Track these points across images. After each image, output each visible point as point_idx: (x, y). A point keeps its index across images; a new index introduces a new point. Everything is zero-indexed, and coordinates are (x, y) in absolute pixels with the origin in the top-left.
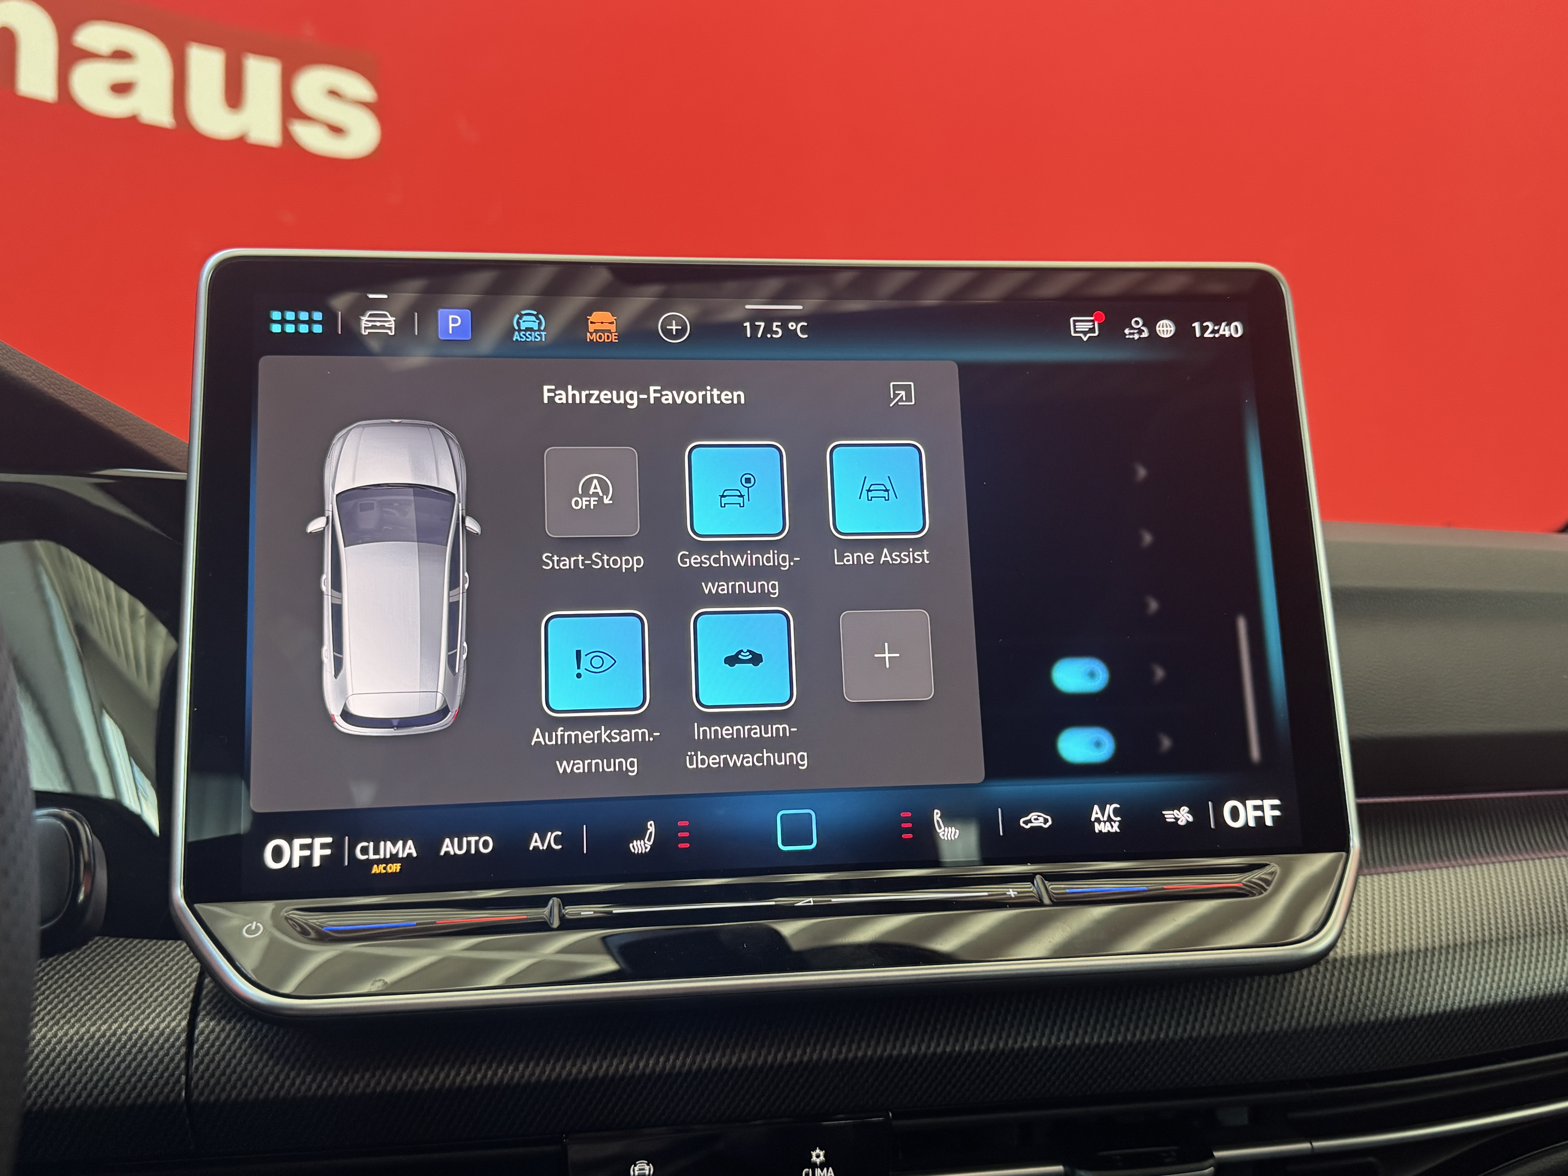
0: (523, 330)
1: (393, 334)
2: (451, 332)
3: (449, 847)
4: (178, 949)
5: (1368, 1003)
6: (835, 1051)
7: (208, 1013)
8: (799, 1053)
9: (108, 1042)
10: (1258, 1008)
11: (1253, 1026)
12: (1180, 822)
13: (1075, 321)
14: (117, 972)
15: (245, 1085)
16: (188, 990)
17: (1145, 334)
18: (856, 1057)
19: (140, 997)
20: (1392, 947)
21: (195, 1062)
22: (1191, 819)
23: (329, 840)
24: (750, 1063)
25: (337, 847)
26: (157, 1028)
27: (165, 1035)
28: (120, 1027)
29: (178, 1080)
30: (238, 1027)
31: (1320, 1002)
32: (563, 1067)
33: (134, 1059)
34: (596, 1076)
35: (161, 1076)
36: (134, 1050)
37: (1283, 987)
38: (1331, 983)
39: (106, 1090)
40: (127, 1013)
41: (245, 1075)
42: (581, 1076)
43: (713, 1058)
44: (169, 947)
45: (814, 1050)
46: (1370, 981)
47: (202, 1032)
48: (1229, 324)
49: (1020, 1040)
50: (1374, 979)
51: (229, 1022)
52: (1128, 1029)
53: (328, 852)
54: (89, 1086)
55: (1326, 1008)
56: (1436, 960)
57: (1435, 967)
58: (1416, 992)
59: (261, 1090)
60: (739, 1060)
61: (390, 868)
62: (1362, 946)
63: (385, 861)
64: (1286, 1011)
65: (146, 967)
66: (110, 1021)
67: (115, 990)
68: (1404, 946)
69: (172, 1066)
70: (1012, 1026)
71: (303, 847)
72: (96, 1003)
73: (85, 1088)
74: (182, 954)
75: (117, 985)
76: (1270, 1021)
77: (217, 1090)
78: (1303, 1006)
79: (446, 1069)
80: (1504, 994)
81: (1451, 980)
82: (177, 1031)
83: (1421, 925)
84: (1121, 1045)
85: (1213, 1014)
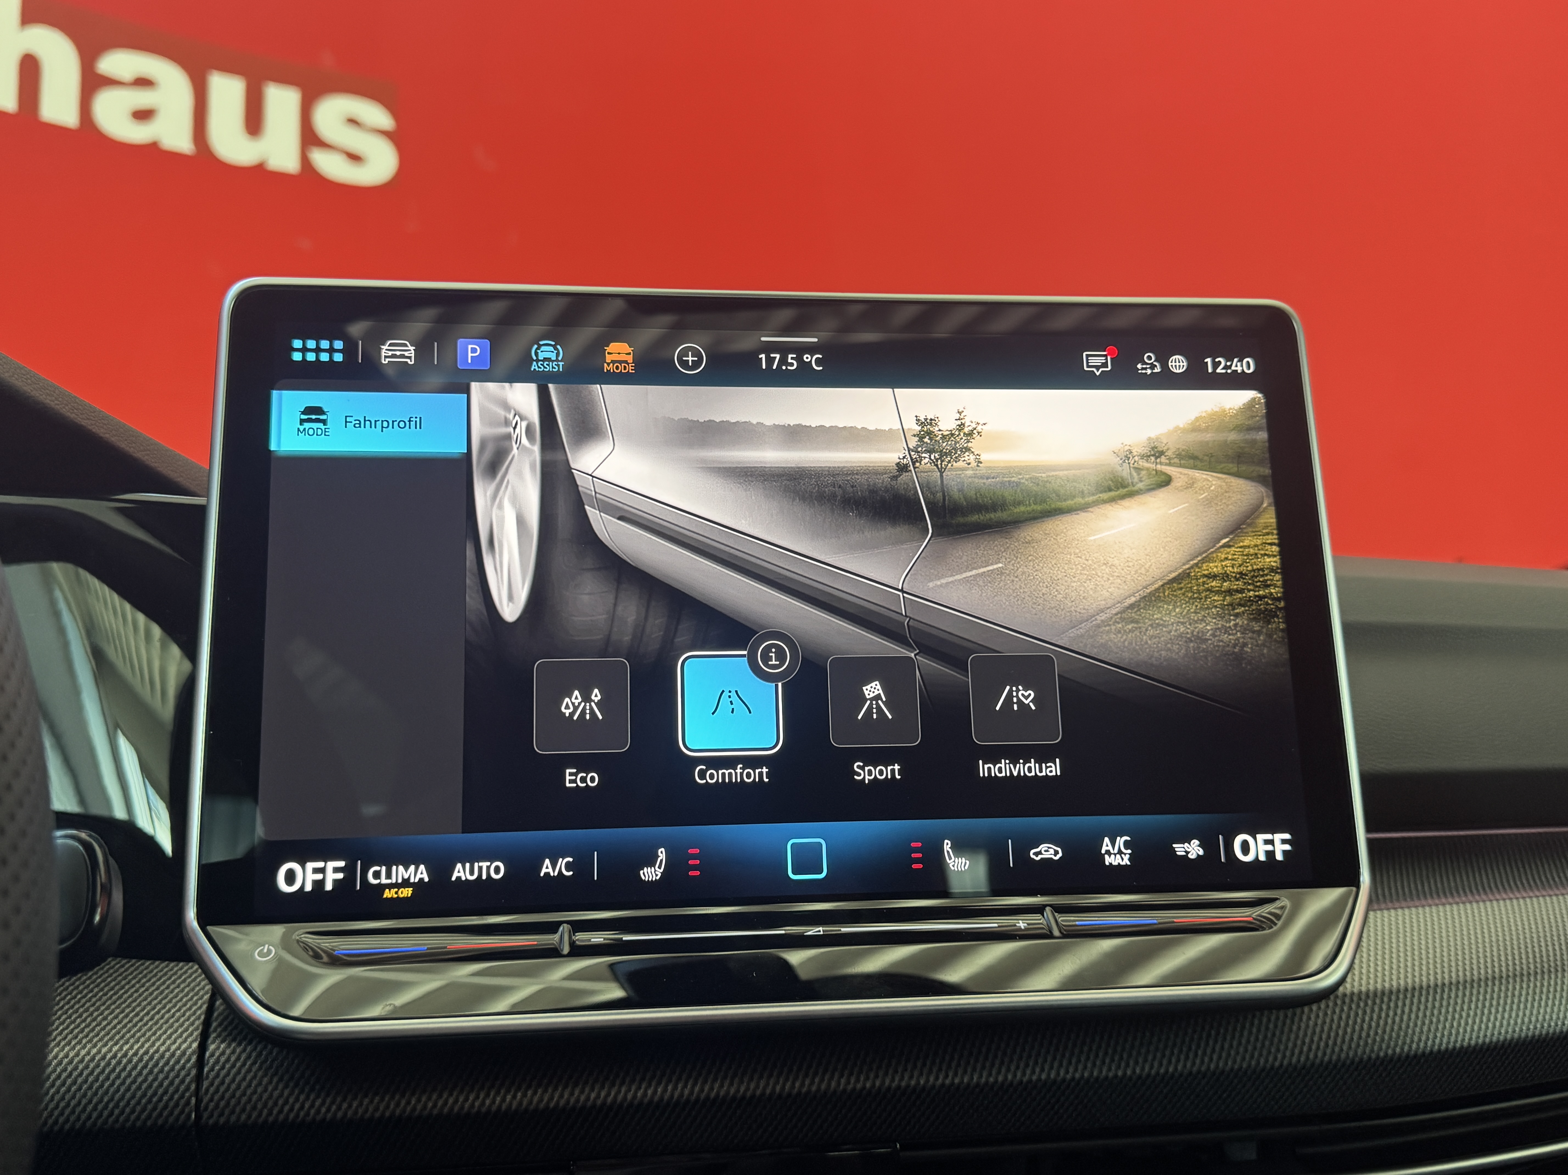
0: (541, 360)
1: (413, 363)
2: (470, 361)
3: (461, 872)
4: (190, 971)
5: (1378, 1039)
6: (843, 1081)
7: (219, 1036)
8: (807, 1082)
9: (119, 1063)
10: (1267, 1043)
11: (1262, 1061)
12: (1190, 856)
13: (1088, 356)
14: (129, 993)
15: (254, 1108)
16: (199, 1012)
17: (1158, 370)
18: (864, 1088)
19: (152, 1019)
20: (1402, 982)
21: (206, 1084)
22: (1201, 852)
23: (342, 864)
24: (758, 1092)
25: (349, 870)
26: (168, 1049)
27: (176, 1057)
28: (131, 1048)
29: (188, 1103)
30: (249, 1049)
31: (1329, 1037)
32: (572, 1094)
33: (145, 1080)
34: (604, 1103)
35: (171, 1098)
36: (145, 1072)
37: (1293, 1022)
38: (1340, 1018)
39: (117, 1112)
40: (139, 1034)
41: (255, 1098)
42: (589, 1104)
43: (722, 1086)
44: (181, 969)
45: (822, 1080)
46: (1379, 1017)
47: (212, 1055)
48: (1241, 361)
49: (1028, 1072)
50: (1383, 1015)
51: (239, 1044)
52: (1137, 1063)
53: (340, 876)
54: (100, 1107)
55: (1335, 1043)
56: (1445, 996)
57: (1445, 1003)
58: (1425, 1029)
59: (270, 1113)
60: (747, 1089)
61: (402, 893)
62: (1372, 982)
63: (396, 885)
64: (1295, 1045)
65: (157, 989)
66: (121, 1042)
67: (127, 1011)
68: (1414, 982)
69: (182, 1087)
70: (1021, 1058)
71: (316, 871)
72: (108, 1024)
73: (95, 1108)
74: (193, 977)
75: (128, 1006)
76: (1279, 1056)
77: (227, 1112)
78: (1312, 1041)
79: (455, 1094)
80: (1514, 1031)
81: (1461, 1016)
82: (188, 1053)
83: (1431, 961)
84: (1130, 1078)
85: (1222, 1048)
